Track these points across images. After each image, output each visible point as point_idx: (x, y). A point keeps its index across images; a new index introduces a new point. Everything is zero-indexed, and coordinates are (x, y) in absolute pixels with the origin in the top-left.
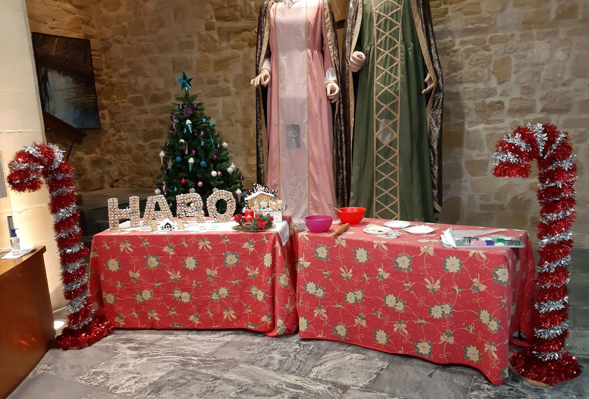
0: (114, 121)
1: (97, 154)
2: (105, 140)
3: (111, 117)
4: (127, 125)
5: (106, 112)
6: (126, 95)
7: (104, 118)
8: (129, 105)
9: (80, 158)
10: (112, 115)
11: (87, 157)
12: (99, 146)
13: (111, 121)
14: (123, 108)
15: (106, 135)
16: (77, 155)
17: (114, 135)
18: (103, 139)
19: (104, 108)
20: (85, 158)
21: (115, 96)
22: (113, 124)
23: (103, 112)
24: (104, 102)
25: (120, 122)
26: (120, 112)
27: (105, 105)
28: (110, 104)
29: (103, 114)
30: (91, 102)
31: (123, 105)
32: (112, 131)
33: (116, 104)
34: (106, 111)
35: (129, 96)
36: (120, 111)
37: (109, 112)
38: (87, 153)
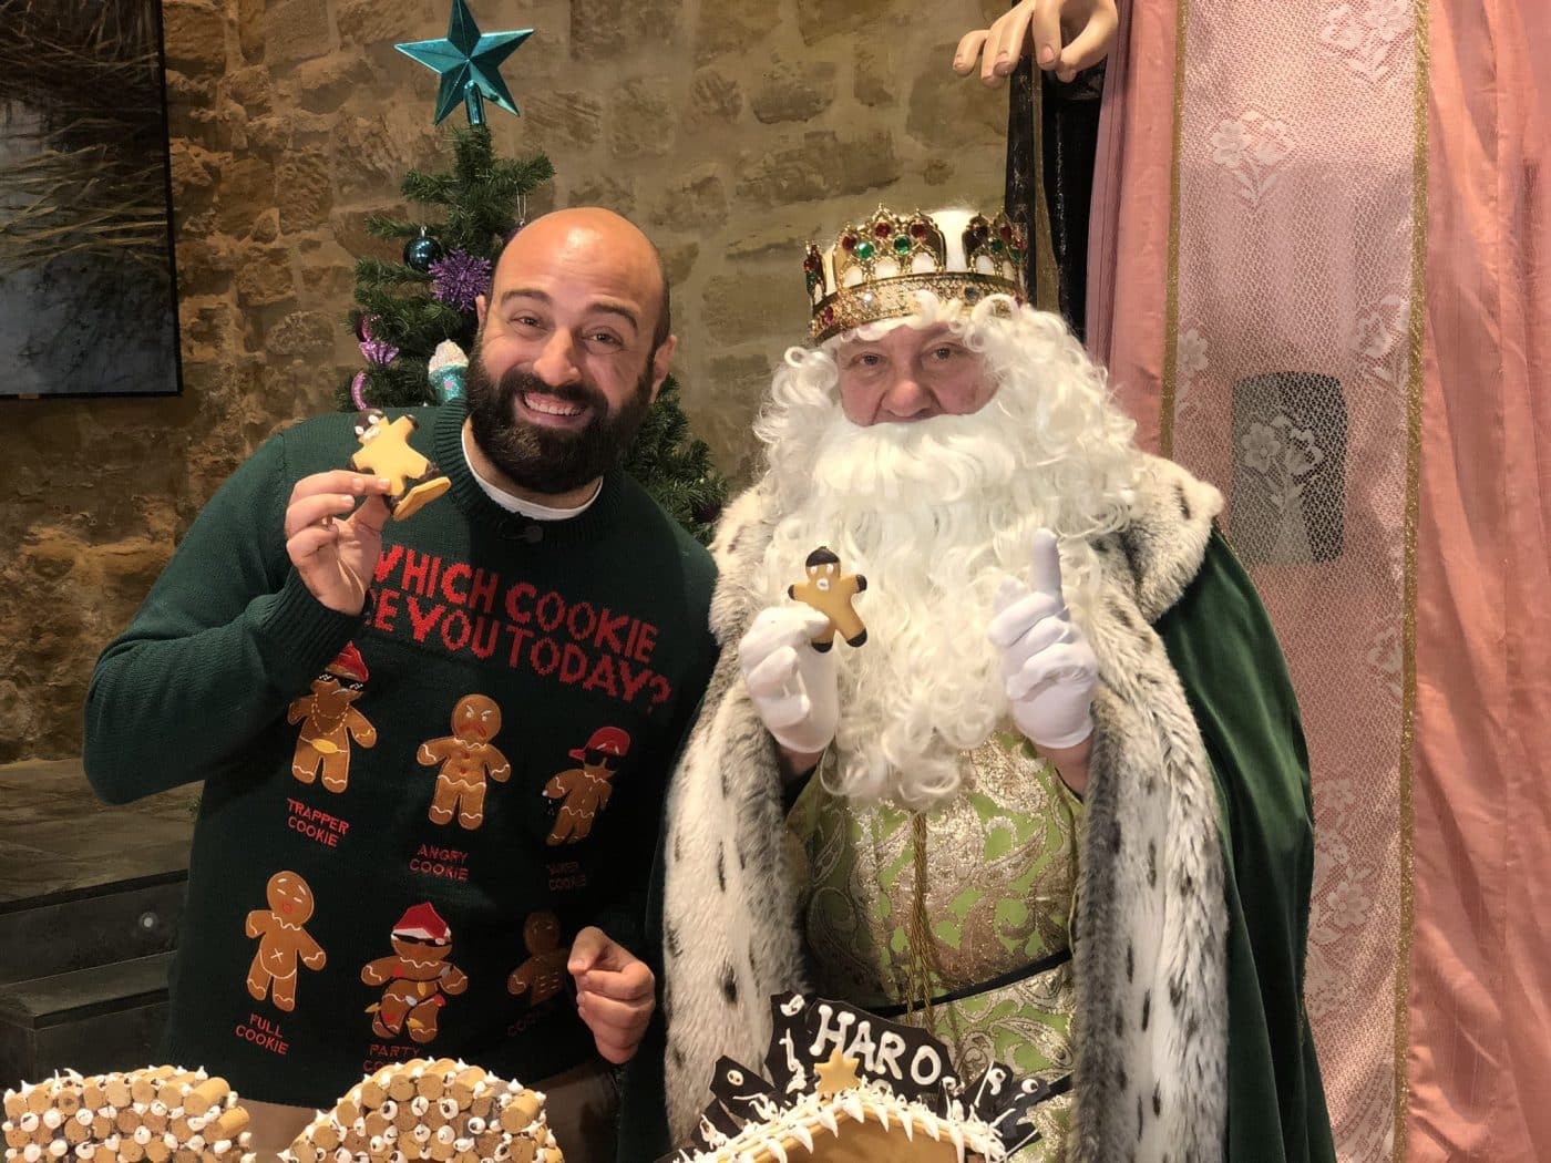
0: (260, 355)
1: (154, 537)
2: (207, 460)
3: (249, 328)
4: (323, 374)
5: (224, 302)
6: (324, 204)
7: (208, 332)
8: (338, 263)
9: (49, 562)
10: (257, 316)
11: (91, 557)
12: (174, 487)
13: (243, 354)
14: (311, 278)
15: (218, 430)
16: (37, 542)
17: (258, 431)
18: (203, 457)
19: (214, 278)
20: (80, 561)
21: (275, 213)
22: (257, 368)
23: (210, 302)
24: (222, 245)
25: (290, 356)
26: (292, 299)
27: (223, 266)
28: (247, 259)
29: (205, 315)
30: (139, 248)
31: (311, 261)
32: (249, 409)
33: (277, 256)
34: (224, 298)
35: (337, 211)
36: (290, 293)
37: (242, 301)
38: (97, 534)
